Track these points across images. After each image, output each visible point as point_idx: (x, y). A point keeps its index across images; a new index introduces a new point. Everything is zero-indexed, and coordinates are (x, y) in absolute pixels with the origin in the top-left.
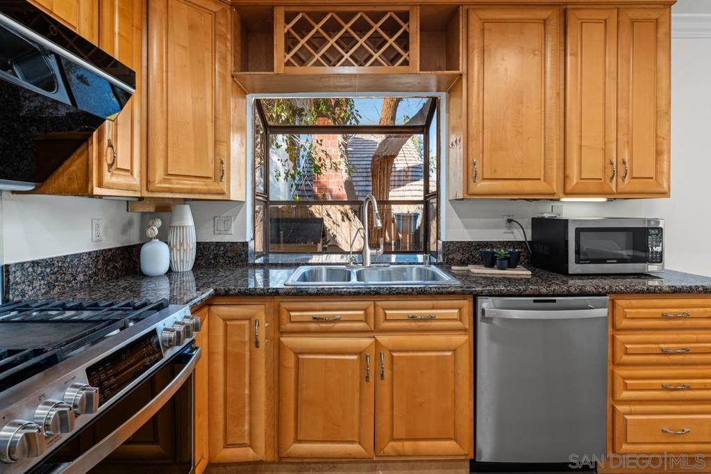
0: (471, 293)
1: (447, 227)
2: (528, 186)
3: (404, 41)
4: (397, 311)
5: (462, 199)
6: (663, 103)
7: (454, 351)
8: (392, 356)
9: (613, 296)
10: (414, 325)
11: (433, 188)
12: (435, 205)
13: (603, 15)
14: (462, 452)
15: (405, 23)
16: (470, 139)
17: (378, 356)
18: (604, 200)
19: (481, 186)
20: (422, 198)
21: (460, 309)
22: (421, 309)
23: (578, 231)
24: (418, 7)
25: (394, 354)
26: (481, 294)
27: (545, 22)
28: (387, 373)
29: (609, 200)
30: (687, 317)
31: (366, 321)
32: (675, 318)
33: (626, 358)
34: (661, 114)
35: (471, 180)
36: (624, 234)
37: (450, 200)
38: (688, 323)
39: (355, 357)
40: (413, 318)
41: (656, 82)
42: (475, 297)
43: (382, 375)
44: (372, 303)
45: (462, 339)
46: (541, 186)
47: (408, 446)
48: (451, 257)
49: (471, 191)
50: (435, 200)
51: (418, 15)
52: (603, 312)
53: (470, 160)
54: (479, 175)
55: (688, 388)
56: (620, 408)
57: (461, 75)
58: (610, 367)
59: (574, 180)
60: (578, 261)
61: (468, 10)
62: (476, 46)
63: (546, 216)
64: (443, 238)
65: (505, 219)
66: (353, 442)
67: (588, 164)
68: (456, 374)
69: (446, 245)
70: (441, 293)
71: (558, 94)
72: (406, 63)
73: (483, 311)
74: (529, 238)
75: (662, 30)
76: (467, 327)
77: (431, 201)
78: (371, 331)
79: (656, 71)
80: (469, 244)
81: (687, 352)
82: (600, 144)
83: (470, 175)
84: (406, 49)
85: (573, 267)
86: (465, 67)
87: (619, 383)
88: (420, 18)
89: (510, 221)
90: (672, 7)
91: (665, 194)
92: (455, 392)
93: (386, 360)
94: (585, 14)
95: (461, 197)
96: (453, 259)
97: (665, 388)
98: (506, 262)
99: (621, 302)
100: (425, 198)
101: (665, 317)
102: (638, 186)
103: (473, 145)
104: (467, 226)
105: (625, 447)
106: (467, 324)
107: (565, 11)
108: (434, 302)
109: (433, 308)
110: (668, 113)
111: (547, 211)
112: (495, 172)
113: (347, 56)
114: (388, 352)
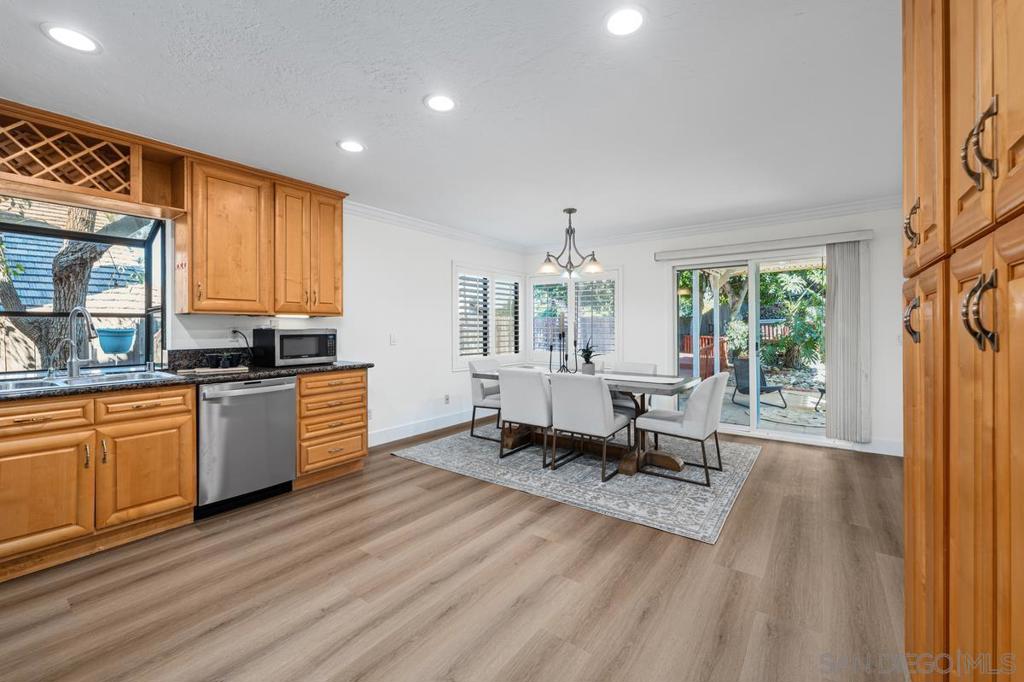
0: (194, 382)
1: (172, 338)
2: (246, 305)
3: (125, 171)
4: (121, 404)
5: (188, 314)
6: (338, 257)
7: (179, 428)
8: (116, 442)
9: (300, 376)
10: (138, 413)
11: (156, 301)
12: (159, 320)
13: (300, 194)
14: (186, 502)
15: (125, 155)
16: (195, 266)
17: (99, 444)
18: (307, 317)
19: (205, 303)
20: (143, 312)
21: (184, 396)
22: (146, 400)
23: (282, 338)
24: (141, 148)
25: (117, 440)
26: (203, 383)
27: (259, 188)
28: (109, 457)
29: (311, 317)
30: (342, 384)
31: (84, 415)
32: (335, 385)
33: (309, 413)
34: (338, 264)
35: (196, 299)
36: (313, 338)
37: (176, 314)
38: (342, 387)
39: (72, 449)
40: (138, 408)
41: (334, 244)
42: (197, 385)
43: (104, 459)
44: (92, 401)
45: (187, 419)
46: (256, 306)
47: (133, 512)
48: (177, 363)
49: (195, 307)
50: (159, 314)
51: (141, 153)
52: (292, 386)
53: (195, 284)
54: (204, 295)
55: (342, 424)
56: (304, 444)
57: (186, 213)
58: (298, 420)
59: (281, 302)
60: (282, 357)
61: (192, 163)
62: (200, 193)
63: (264, 327)
64: (169, 346)
65: (231, 330)
66: (70, 524)
67: (291, 293)
68: (180, 445)
69: (172, 354)
70: (166, 385)
71: (270, 242)
72: (127, 191)
73: (204, 394)
74: (251, 345)
75: (338, 213)
76: (190, 408)
77: (155, 315)
78: (91, 425)
79: (334, 236)
80: (197, 352)
81: (341, 404)
82: (299, 279)
83: (194, 293)
84: (127, 179)
85: (279, 362)
86: (190, 207)
87: (303, 429)
88: (143, 154)
89: (235, 332)
90: (344, 200)
91: (339, 314)
92: (179, 460)
93: (108, 446)
94: (288, 190)
95: (186, 311)
96: (179, 365)
97: (330, 427)
98: (228, 362)
99: (305, 379)
100: (147, 311)
101: (330, 385)
102: (324, 308)
103: (197, 271)
104: (194, 337)
105: (308, 467)
106: (191, 405)
107: (274, 185)
108: (160, 393)
109: (159, 398)
110: (341, 264)
111: (265, 324)
112: (218, 293)
113: (49, 169)
114: (110, 440)
